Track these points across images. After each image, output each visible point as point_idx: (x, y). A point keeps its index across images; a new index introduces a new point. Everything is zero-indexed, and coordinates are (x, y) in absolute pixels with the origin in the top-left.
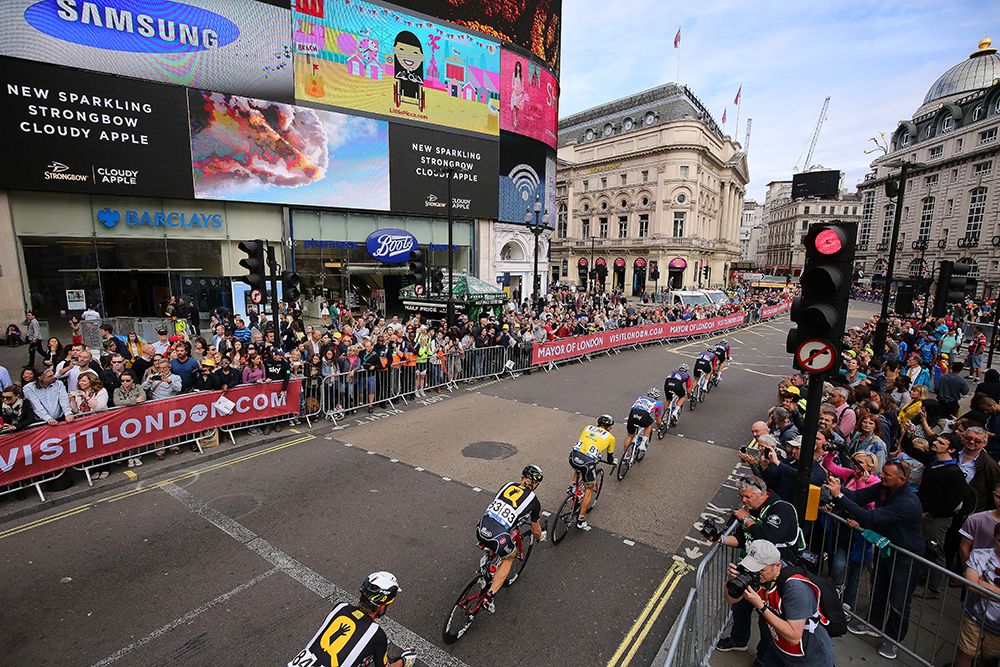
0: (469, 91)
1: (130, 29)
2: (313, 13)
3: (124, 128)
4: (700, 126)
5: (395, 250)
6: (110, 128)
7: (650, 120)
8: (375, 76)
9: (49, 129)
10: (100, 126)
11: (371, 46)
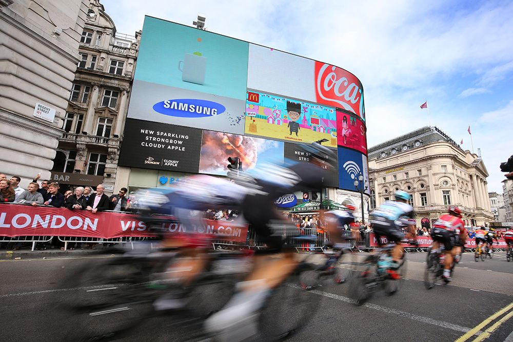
0: (322, 129)
1: (186, 110)
2: (255, 101)
3: (177, 145)
4: (449, 145)
5: (285, 201)
6: (171, 145)
7: (417, 144)
8: (279, 123)
9: (151, 145)
10: (169, 144)
11: (278, 112)
